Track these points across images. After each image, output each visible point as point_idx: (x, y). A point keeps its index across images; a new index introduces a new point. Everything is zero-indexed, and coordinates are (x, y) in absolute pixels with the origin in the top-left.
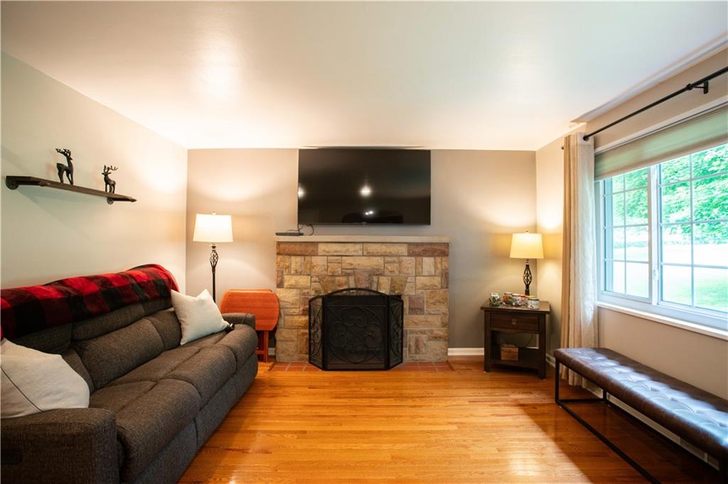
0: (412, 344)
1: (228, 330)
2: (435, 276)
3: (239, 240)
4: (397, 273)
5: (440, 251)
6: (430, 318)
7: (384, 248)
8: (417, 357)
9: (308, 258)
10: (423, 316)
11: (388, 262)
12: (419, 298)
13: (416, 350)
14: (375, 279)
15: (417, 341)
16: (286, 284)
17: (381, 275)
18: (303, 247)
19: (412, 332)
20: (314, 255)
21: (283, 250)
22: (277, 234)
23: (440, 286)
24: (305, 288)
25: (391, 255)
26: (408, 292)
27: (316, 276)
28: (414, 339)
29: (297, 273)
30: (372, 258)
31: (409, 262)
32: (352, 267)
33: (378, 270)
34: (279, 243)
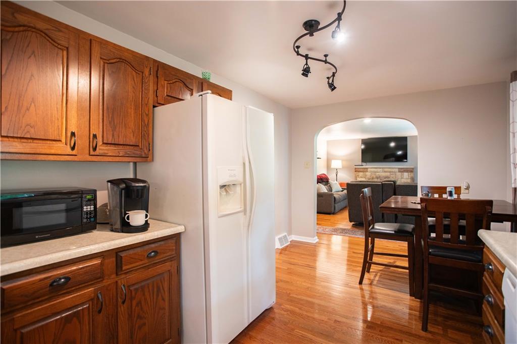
1: (342, 191)
2: (408, 179)
3: (344, 167)
4: (394, 177)
5: (410, 170)
7: (390, 170)
9: (365, 173)
11: (391, 174)
18: (363, 169)
20: (367, 172)
21: (356, 170)
22: (355, 166)
23: (410, 182)
25: (393, 172)
29: (361, 177)
30: (386, 173)
31: (399, 174)
32: (379, 176)
33: (388, 177)
34: (356, 168)
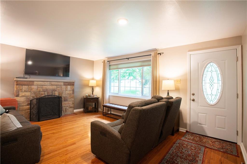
0: (64, 110)
2: (71, 91)
4: (60, 90)
5: (72, 84)
6: (69, 102)
7: (57, 83)
8: (66, 113)
9: (30, 86)
10: (67, 102)
11: (58, 87)
12: (66, 97)
13: (65, 111)
14: (54, 92)
15: (66, 109)
16: (20, 95)
17: (55, 91)
18: (28, 82)
19: (64, 107)
20: (32, 85)
21: (19, 84)
22: (17, 78)
23: (72, 93)
24: (29, 96)
25: (59, 85)
26: (63, 95)
27: (33, 92)
28: (65, 109)
29: (25, 91)
30: (53, 86)
31: (64, 87)
32: (46, 89)
33: (55, 89)
34: (17, 81)
